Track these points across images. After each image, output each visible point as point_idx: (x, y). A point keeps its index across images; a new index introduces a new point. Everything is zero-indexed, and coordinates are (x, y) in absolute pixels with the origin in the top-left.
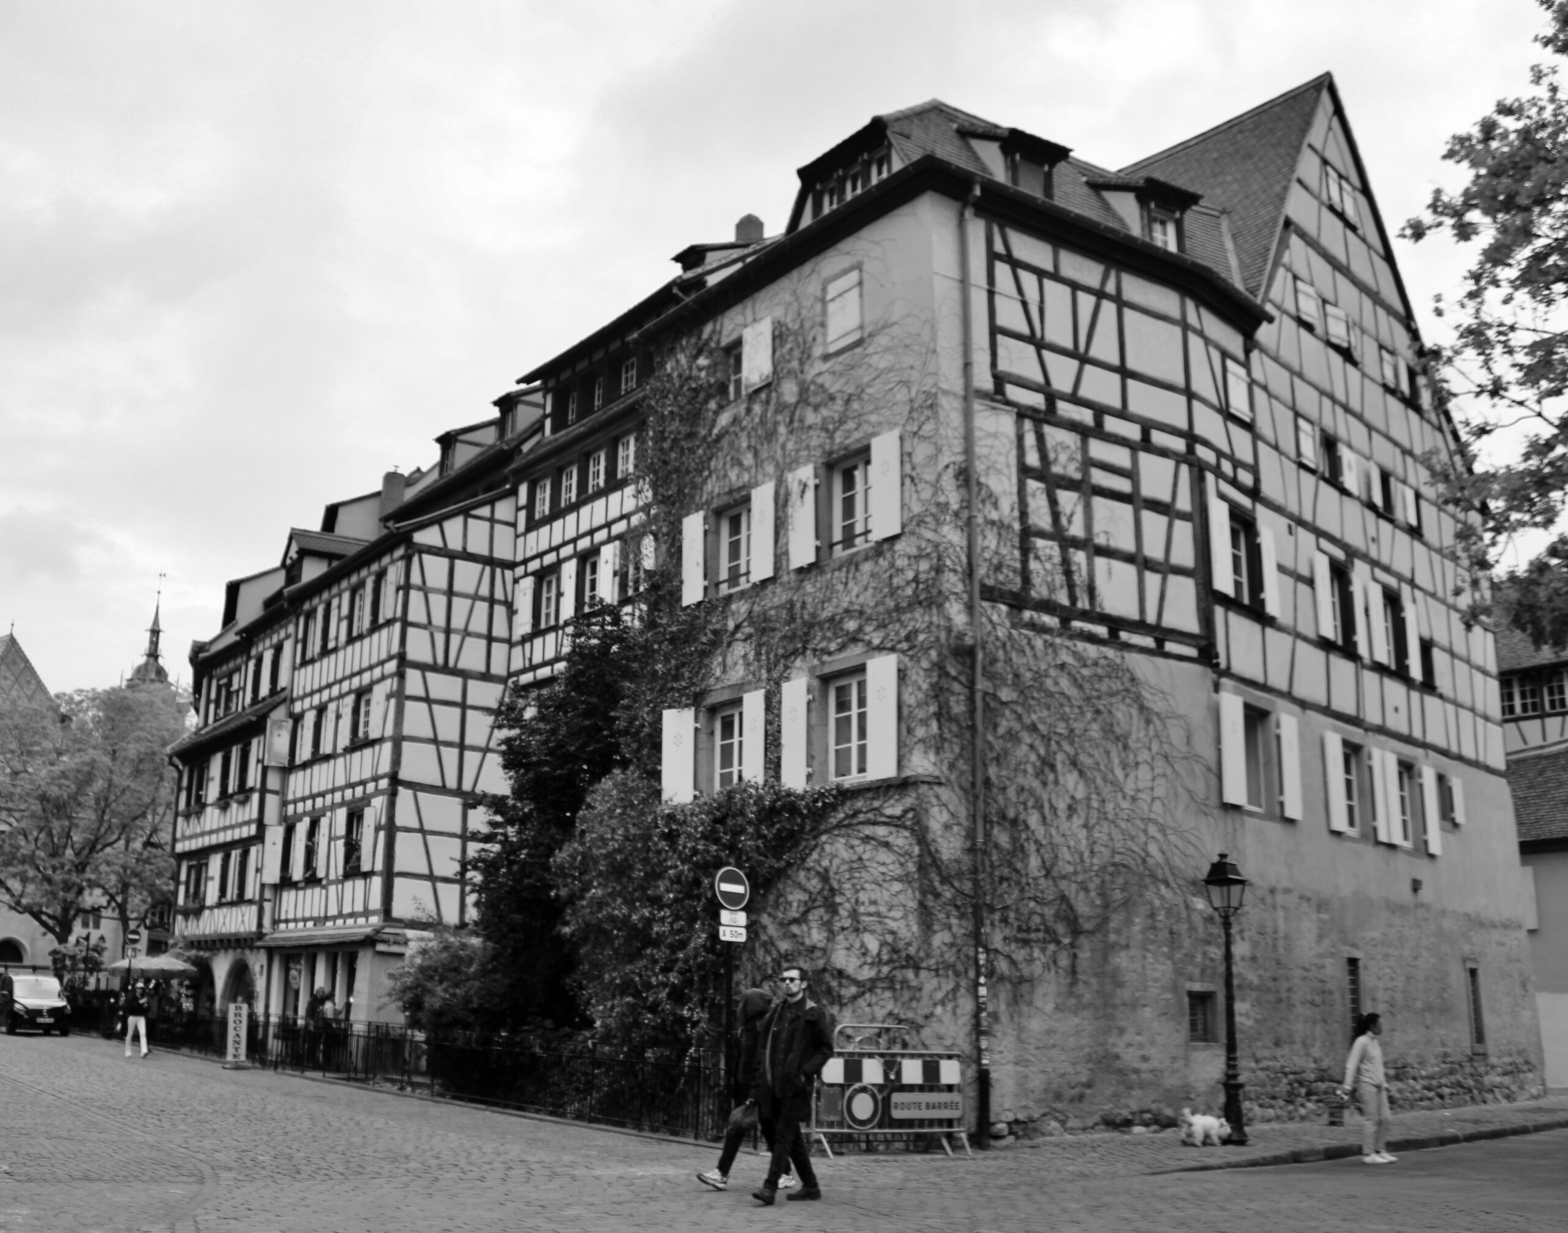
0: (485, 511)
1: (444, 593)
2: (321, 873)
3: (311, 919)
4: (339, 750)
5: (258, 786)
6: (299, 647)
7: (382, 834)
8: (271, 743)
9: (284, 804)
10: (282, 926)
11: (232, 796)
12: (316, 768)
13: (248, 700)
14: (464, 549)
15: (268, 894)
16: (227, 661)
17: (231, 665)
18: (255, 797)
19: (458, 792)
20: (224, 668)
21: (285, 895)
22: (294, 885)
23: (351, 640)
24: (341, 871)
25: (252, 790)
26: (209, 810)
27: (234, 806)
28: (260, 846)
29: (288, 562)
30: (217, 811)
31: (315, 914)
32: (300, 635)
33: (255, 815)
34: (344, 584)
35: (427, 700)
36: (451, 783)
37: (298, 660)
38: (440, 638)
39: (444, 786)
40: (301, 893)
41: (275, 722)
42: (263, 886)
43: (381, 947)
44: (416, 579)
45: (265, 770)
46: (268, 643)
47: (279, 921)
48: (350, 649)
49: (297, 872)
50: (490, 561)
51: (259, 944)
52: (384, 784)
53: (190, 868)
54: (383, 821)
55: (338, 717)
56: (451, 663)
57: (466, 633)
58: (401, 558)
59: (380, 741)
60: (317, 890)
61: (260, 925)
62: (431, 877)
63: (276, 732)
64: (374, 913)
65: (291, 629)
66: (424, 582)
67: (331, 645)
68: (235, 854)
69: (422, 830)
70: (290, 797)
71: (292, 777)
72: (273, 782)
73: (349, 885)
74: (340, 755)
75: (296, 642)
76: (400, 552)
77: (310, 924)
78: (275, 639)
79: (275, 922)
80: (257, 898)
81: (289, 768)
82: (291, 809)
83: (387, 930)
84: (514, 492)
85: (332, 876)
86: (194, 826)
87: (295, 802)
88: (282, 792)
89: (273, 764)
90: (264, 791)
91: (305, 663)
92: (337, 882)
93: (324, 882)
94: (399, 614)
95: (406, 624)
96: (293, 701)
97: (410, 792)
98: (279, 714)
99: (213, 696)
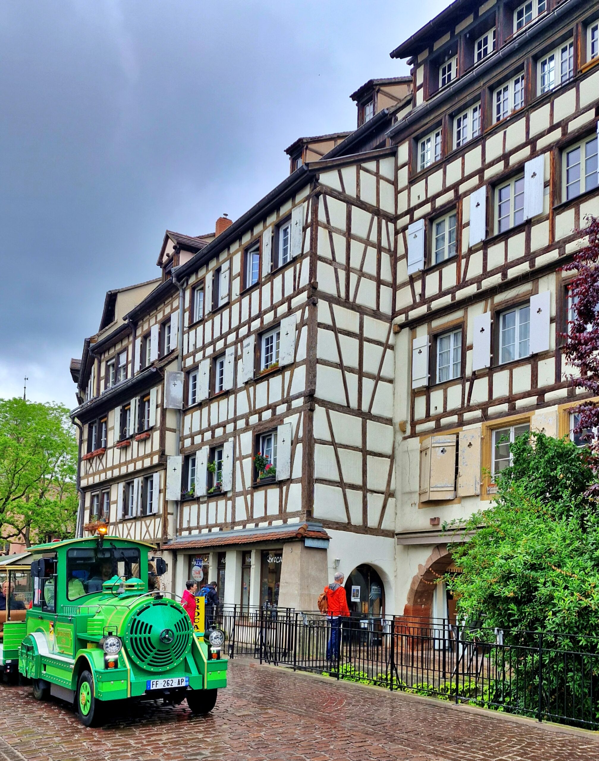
0: (371, 166)
1: (344, 235)
2: (226, 487)
3: (216, 525)
4: (240, 384)
5: (159, 425)
6: (187, 314)
7: (300, 447)
8: (169, 391)
9: (181, 439)
10: (185, 533)
11: (132, 437)
12: (214, 406)
13: (137, 368)
14: (358, 197)
15: (170, 509)
16: (114, 345)
17: (118, 347)
18: (156, 435)
19: (358, 413)
20: (112, 351)
21: (186, 509)
22: (197, 500)
23: (245, 292)
24: (249, 483)
25: (152, 429)
26: (110, 452)
27: (135, 444)
28: (162, 473)
29: (165, 259)
30: (117, 451)
31: (221, 520)
32: (187, 305)
33: (157, 447)
34: (235, 247)
35: (333, 328)
36: (354, 404)
37: (186, 324)
38: (342, 274)
39: (348, 406)
40: (203, 507)
41: (171, 374)
42: (166, 502)
43: (309, 543)
44: (322, 217)
45: (164, 412)
46: (153, 321)
47: (182, 530)
48: (245, 300)
49: (201, 489)
50: (376, 212)
51: (165, 547)
52: (298, 403)
53: (92, 497)
54: (301, 434)
55: (237, 359)
56: (351, 299)
57: (362, 274)
58: (307, 198)
59: (292, 366)
60: (222, 503)
61: (165, 532)
62: (341, 484)
63: (172, 383)
64: (294, 515)
65: (175, 304)
66: (328, 221)
67: (221, 303)
68: (137, 482)
69: (333, 443)
70: (186, 432)
71: (188, 418)
72: (171, 421)
73: (259, 495)
74: (241, 389)
75: (184, 311)
76: (307, 192)
77: (216, 530)
78: (160, 316)
79: (178, 531)
80: (161, 512)
81: (184, 411)
82: (188, 442)
83: (310, 528)
84: (394, 153)
85: (239, 488)
86: (97, 465)
87: (192, 436)
88: (178, 430)
89: (171, 407)
90: (163, 429)
91: (193, 326)
92: (244, 493)
93: (229, 495)
94: (307, 248)
95: (315, 258)
96: (183, 358)
97: (324, 409)
98: (172, 368)
99: (103, 374)
